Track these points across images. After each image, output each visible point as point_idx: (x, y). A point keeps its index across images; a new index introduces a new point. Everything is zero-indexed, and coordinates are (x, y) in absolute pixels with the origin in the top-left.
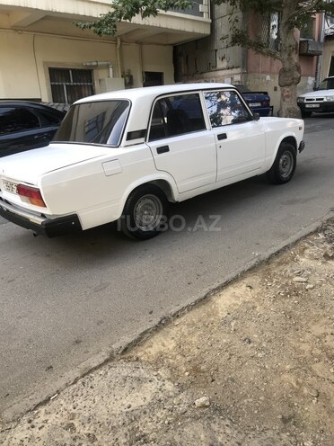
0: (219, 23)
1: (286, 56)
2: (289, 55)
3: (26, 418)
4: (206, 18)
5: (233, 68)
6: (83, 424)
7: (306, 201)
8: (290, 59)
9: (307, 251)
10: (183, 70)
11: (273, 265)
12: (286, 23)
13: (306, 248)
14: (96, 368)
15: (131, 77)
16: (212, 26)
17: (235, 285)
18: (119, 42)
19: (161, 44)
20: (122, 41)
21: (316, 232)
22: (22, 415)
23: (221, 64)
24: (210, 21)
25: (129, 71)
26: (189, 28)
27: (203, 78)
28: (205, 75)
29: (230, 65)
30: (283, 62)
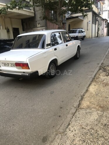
0: (37, 13)
1: (59, 24)
2: (60, 23)
3: (68, 130)
4: (32, 11)
5: (42, 27)
6: (86, 126)
7: (89, 63)
8: (60, 24)
9: (101, 75)
10: (25, 27)
11: (95, 79)
12: (59, 14)
13: (100, 74)
14: (75, 113)
15: (9, 29)
16: (35, 14)
17: (91, 85)
18: (3, 17)
19: (17, 19)
20: (4, 17)
21: (99, 70)
22: (66, 129)
23: (38, 26)
24: (34, 12)
25: (8, 27)
26: (28, 14)
27: (32, 30)
28: (33, 29)
29: (42, 26)
30: (59, 25)
